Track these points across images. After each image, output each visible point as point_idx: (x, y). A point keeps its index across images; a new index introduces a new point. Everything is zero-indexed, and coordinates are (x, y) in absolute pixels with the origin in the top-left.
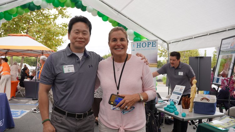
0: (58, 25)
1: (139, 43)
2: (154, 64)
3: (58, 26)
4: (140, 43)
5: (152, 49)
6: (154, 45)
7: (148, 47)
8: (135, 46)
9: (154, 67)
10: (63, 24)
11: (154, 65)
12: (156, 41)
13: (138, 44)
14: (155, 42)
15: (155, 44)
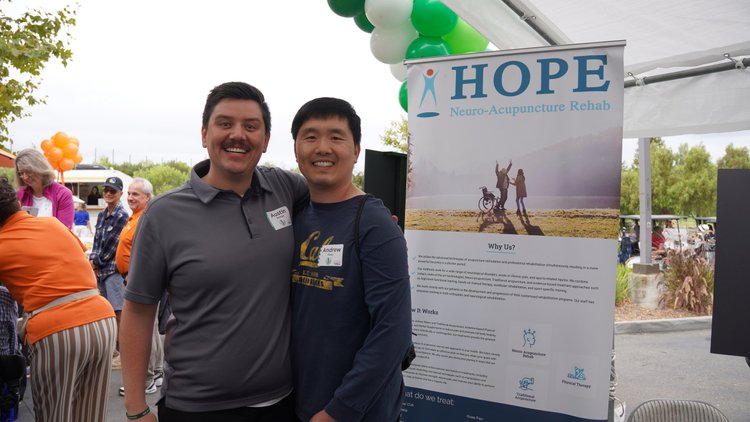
0: (8, 23)
1: (469, 63)
2: (600, 211)
3: (9, 28)
4: (480, 69)
5: (573, 106)
6: (593, 81)
7: (545, 89)
8: (436, 84)
9: (597, 233)
10: (29, 19)
11: (597, 224)
12: (609, 53)
13: (459, 71)
14: (604, 58)
15: (600, 72)
